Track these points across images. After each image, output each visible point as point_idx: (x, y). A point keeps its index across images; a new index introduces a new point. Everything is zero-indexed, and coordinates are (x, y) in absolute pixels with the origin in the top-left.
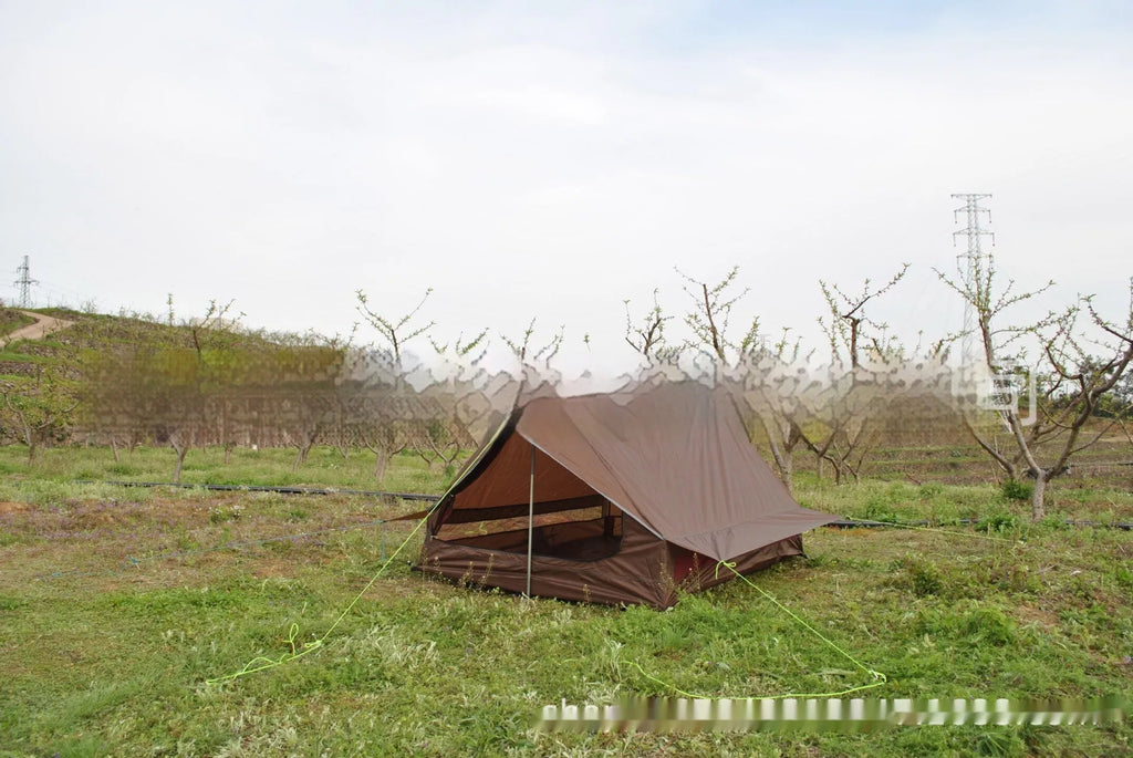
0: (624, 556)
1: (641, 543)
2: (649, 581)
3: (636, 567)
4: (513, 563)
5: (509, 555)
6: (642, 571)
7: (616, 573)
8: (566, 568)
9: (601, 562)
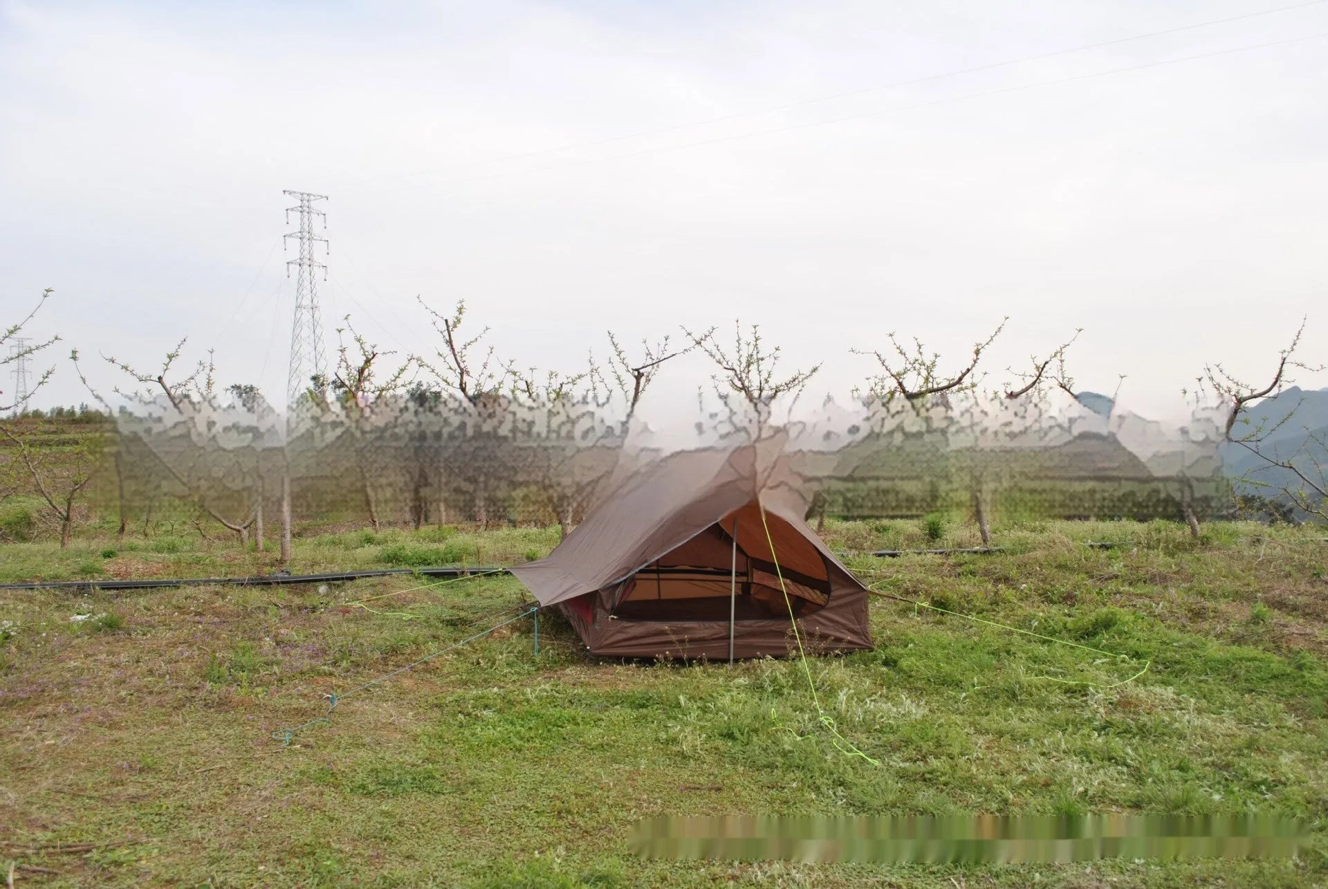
0: (831, 609)
1: (846, 595)
2: (857, 627)
3: (843, 616)
4: (712, 631)
5: (707, 624)
6: (849, 620)
7: (824, 625)
8: (773, 628)
9: (808, 618)
